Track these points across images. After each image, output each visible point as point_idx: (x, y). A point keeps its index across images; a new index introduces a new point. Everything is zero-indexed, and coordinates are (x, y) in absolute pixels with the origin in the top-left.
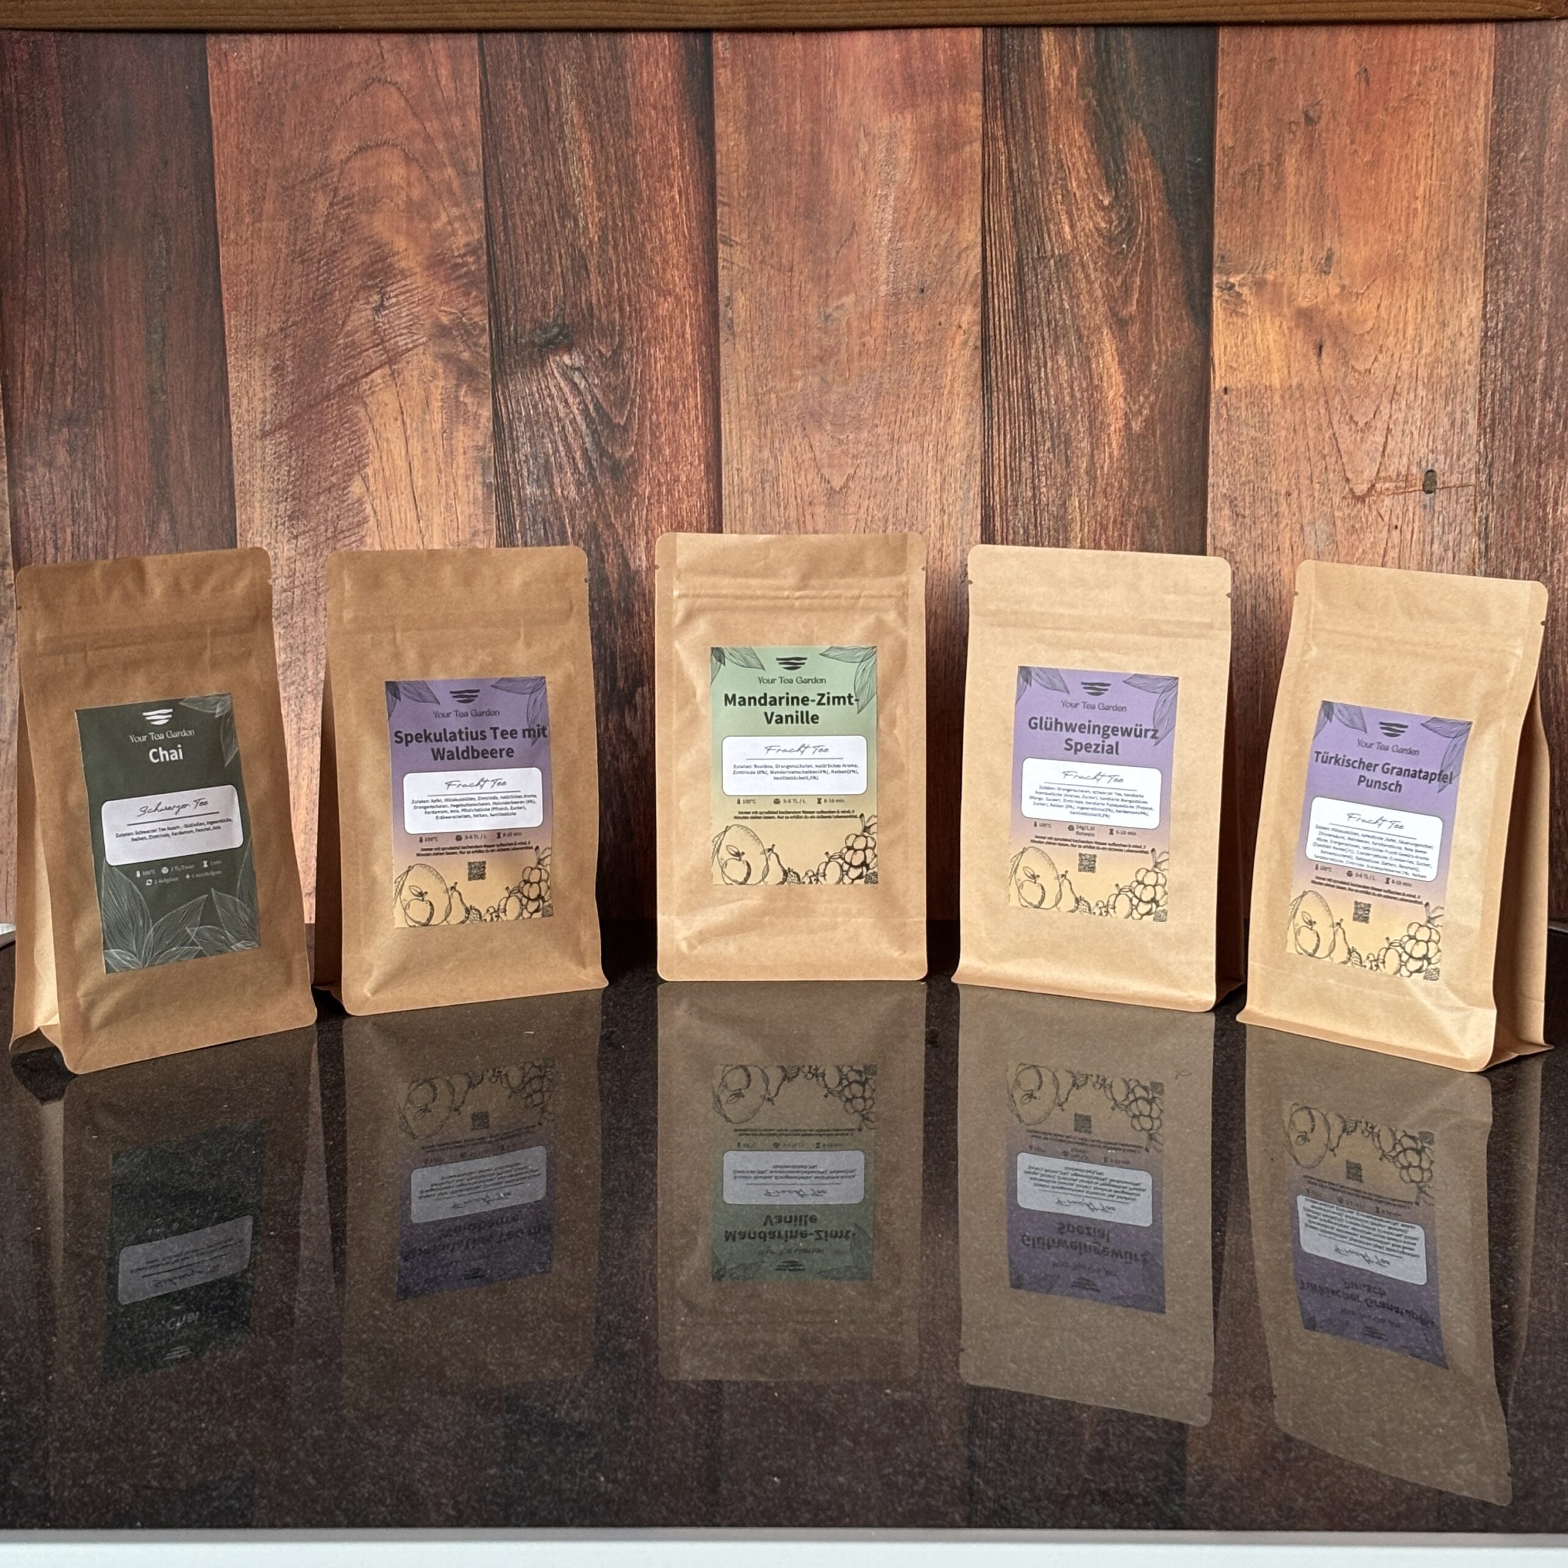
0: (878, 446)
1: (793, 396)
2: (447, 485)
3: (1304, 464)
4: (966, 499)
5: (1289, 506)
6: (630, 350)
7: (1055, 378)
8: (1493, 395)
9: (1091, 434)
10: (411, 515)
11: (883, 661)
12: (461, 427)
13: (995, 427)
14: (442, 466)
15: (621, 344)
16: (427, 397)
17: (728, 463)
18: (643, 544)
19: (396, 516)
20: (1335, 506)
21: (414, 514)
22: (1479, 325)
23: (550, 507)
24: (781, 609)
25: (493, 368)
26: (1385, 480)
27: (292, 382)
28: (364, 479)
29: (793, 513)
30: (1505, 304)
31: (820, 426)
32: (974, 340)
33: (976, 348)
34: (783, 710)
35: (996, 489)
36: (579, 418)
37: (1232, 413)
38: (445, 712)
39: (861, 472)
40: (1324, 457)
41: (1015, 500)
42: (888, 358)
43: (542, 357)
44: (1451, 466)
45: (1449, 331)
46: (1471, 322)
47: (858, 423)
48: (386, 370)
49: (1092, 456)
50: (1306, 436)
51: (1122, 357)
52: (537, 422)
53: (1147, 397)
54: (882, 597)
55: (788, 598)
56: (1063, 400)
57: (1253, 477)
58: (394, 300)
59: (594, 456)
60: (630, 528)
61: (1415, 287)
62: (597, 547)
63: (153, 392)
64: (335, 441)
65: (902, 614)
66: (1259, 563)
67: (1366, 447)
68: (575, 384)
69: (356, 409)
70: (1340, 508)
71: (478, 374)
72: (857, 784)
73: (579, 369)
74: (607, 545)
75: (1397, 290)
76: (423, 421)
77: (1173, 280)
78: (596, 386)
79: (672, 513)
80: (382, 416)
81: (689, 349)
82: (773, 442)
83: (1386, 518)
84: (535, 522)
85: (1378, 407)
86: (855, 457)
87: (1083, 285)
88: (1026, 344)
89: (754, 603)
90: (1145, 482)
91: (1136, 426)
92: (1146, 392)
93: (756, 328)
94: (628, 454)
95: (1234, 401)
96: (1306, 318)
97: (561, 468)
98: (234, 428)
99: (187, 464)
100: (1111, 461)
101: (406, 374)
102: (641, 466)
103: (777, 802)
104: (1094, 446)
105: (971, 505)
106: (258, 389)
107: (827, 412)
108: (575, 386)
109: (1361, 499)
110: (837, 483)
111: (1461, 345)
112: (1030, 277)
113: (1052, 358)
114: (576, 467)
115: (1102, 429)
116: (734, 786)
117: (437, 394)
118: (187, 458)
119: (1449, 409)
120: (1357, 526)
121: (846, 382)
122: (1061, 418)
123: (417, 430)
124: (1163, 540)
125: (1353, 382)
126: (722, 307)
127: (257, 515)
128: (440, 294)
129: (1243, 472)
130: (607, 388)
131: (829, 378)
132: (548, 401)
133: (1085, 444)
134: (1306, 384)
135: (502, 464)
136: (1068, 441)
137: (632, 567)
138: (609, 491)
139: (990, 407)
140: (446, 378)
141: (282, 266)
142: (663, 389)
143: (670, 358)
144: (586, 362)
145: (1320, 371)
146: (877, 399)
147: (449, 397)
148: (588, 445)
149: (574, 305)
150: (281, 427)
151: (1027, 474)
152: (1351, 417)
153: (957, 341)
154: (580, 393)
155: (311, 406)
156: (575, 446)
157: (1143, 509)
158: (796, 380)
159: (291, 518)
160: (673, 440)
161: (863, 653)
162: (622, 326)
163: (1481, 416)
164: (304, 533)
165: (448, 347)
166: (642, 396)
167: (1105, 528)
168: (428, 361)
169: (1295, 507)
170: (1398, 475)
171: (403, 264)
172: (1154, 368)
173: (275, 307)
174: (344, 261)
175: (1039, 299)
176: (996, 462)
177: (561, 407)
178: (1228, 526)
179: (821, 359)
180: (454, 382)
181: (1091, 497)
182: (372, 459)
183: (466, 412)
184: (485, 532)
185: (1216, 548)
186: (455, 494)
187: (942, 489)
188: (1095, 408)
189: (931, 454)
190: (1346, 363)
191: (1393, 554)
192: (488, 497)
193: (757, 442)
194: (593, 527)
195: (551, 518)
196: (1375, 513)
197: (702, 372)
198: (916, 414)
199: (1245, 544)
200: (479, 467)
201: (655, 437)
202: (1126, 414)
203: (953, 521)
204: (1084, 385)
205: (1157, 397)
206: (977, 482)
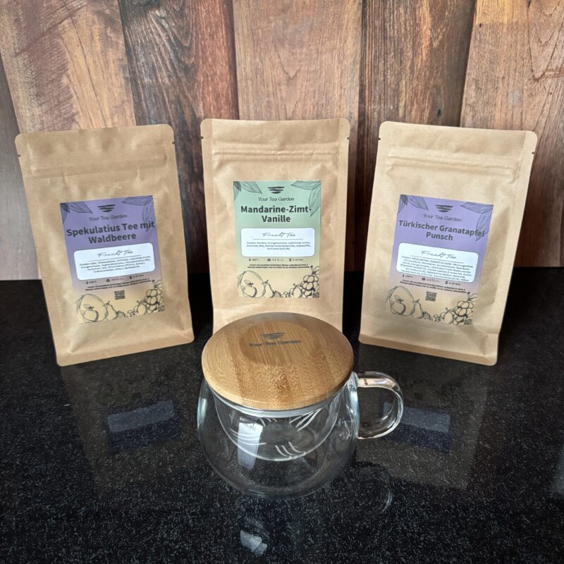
0: (311, 55)
1: (270, 31)
2: (107, 78)
3: (513, 63)
4: (352, 81)
5: (503, 84)
6: (189, 8)
7: (398, 20)
9: (413, 49)
10: (93, 94)
11: (324, 189)
12: (111, 49)
13: (367, 46)
14: (104, 69)
15: (184, 4)
16: (92, 34)
17: (239, 64)
18: (201, 105)
19: (85, 94)
20: (525, 84)
21: (94, 93)
23: (157, 88)
24: (270, 160)
25: (121, 17)
26: (552, 70)
27: (25, 27)
28: (68, 76)
31: (283, 46)
33: (360, 4)
34: (272, 215)
35: (367, 76)
37: (482, 37)
38: (96, 217)
39: (303, 69)
40: (523, 60)
41: (375, 82)
42: (316, 10)
43: (145, 12)
47: (302, 44)
48: (69, 20)
49: (413, 60)
50: (516, 49)
51: (431, 7)
52: (146, 46)
53: (442, 29)
54: (325, 154)
55: (274, 155)
56: (401, 31)
57: (488, 70)
59: (176, 63)
60: (195, 98)
62: (181, 106)
64: (51, 57)
65: (336, 163)
66: (486, 111)
67: (544, 54)
68: (163, 26)
69: (58, 40)
70: (527, 85)
71: (115, 21)
72: (310, 251)
73: (164, 18)
74: (185, 106)
76: (92, 46)
78: (173, 27)
79: (214, 90)
80: (71, 44)
81: (218, 6)
82: (260, 54)
83: (547, 89)
84: (150, 96)
85: (553, 34)
86: (300, 61)
88: (385, 2)
89: (256, 157)
90: (437, 73)
91: (435, 44)
92: (442, 26)
94: (191, 62)
95: (484, 31)
97: (160, 69)
98: (2, 52)
100: (422, 63)
101: (79, 22)
102: (198, 68)
103: (269, 260)
104: (415, 54)
105: (355, 85)
106: (9, 32)
107: (287, 39)
109: (537, 80)
110: (292, 74)
113: (397, 9)
114: (167, 69)
115: (419, 47)
116: (247, 252)
117: (96, 33)
120: (533, 93)
121: (296, 23)
122: (399, 41)
123: (89, 51)
124: (443, 101)
125: (543, 21)
127: (20, 95)
129: (484, 68)
130: (179, 28)
131: (288, 20)
132: (151, 35)
133: (410, 54)
134: (520, 21)
135: (132, 67)
136: (402, 53)
137: (197, 115)
138: (184, 80)
139: (365, 35)
140: (100, 24)
142: (206, 28)
143: (209, 11)
144: (167, 14)
145: (528, 15)
146: (310, 31)
147: (102, 34)
148: (172, 58)
150: (23, 50)
151: (381, 69)
152: (539, 39)
154: (166, 30)
155: (36, 40)
156: (166, 58)
157: (435, 86)
158: (271, 22)
159: (37, 95)
160: (212, 54)
161: (313, 185)
164: (44, 103)
165: (98, 7)
166: (196, 32)
167: (416, 95)
168: (90, 15)
169: (506, 85)
170: (557, 68)
172: (447, 14)
176: (367, 63)
177: (157, 38)
178: (473, 94)
179: (283, 11)
180: (104, 26)
181: (411, 81)
182: (70, 66)
183: (112, 41)
184: (128, 101)
185: (466, 104)
186: (112, 83)
187: (341, 77)
188: (416, 35)
189: (336, 59)
190: (541, 11)
191: (548, 106)
192: (127, 84)
193: (253, 54)
194: (178, 97)
195: (158, 94)
196: (542, 87)
197: (225, 18)
198: (329, 39)
199: (480, 103)
200: (121, 69)
201: (204, 53)
202: (431, 38)
203: (346, 93)
204: (412, 23)
205: (447, 29)
206: (358, 73)
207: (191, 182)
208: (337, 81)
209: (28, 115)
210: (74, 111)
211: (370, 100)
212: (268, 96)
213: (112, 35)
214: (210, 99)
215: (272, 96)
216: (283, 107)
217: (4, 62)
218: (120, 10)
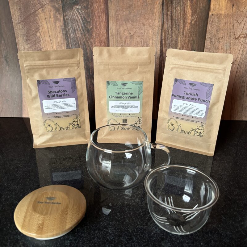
0: (140, 26)
1: (123, 15)
2: (56, 34)
3: (226, 31)
4: (158, 37)
5: (222, 40)
6: (90, 5)
7: (177, 12)
9: (183, 24)
10: (49, 40)
12: (57, 22)
14: (54, 30)
15: (88, 4)
16: (50, 15)
17: (110, 29)
19: (46, 40)
23: (76, 38)
25: (63, 9)
26: (243, 34)
27: (23, 12)
28: (40, 32)
29: (123, 40)
31: (129, 22)
32: (161, 3)
33: (161, 5)
35: (164, 35)
36: (80, 20)
37: (213, 20)
39: (137, 32)
40: (231, 30)
41: (167, 38)
42: (143, 7)
43: (72, 6)
47: (136, 21)
48: (41, 9)
49: (183, 29)
50: (227, 25)
51: (191, 7)
52: (72, 21)
53: (196, 16)
56: (178, 17)
59: (84, 28)
60: (91, 43)
62: (85, 46)
64: (33, 24)
67: (240, 27)
69: (36, 17)
70: (232, 40)
71: (60, 10)
73: (80, 9)
74: (87, 46)
76: (50, 20)
78: (84, 13)
79: (100, 40)
80: (42, 19)
81: (102, 5)
82: (119, 25)
83: (241, 43)
84: (73, 41)
85: (243, 19)
86: (136, 28)
88: (172, 4)
90: (194, 34)
91: (193, 23)
93: (116, 0)
94: (90, 28)
95: (214, 17)
97: (77, 30)
98: (13, 21)
99: (5, 29)
100: (187, 30)
101: (45, 10)
102: (93, 30)
104: (184, 26)
105: (158, 39)
107: (130, 19)
108: (79, 13)
109: (237, 39)
110: (132, 34)
113: (177, 7)
114: (80, 30)
115: (186, 23)
117: (52, 14)
120: (235, 44)
121: (134, 12)
122: (178, 21)
123: (49, 22)
124: (196, 46)
125: (239, 13)
127: (20, 40)
129: (214, 33)
130: (86, 13)
131: (131, 11)
132: (74, 16)
133: (182, 26)
134: (229, 13)
135: (66, 29)
136: (179, 25)
138: (87, 35)
139: (163, 18)
140: (54, 11)
142: (97, 14)
143: (98, 7)
144: (81, 8)
145: (232, 11)
146: (140, 16)
147: (54, 15)
148: (83, 26)
150: (22, 21)
151: (170, 32)
152: (237, 21)
153: (157, 3)
155: (27, 17)
156: (80, 26)
157: (193, 40)
158: (124, 12)
159: (26, 40)
160: (99, 24)
164: (29, 43)
165: (53, 4)
166: (93, 15)
167: (185, 44)
168: (50, 7)
170: (245, 34)
172: (198, 10)
176: (164, 30)
177: (77, 17)
178: (209, 44)
179: (129, 7)
180: (55, 12)
181: (183, 38)
182: (41, 28)
183: (58, 18)
184: (64, 43)
185: (206, 48)
186: (57, 36)
187: (153, 35)
188: (185, 18)
189: (151, 28)
190: (238, 9)
191: (241, 50)
192: (63, 36)
193: (116, 25)
194: (84, 42)
195: (76, 41)
196: (239, 42)
197: (105, 10)
198: (148, 19)
199: (212, 48)
200: (62, 30)
201: (96, 24)
202: (191, 20)
203: (155, 42)
204: (183, 13)
205: (198, 16)
206: (160, 34)
207: (88, 79)
208: (151, 37)
209: (23, 48)
210: (41, 47)
211: (165, 46)
212: (122, 43)
215: (124, 43)
217: (14, 26)
218: (62, 6)
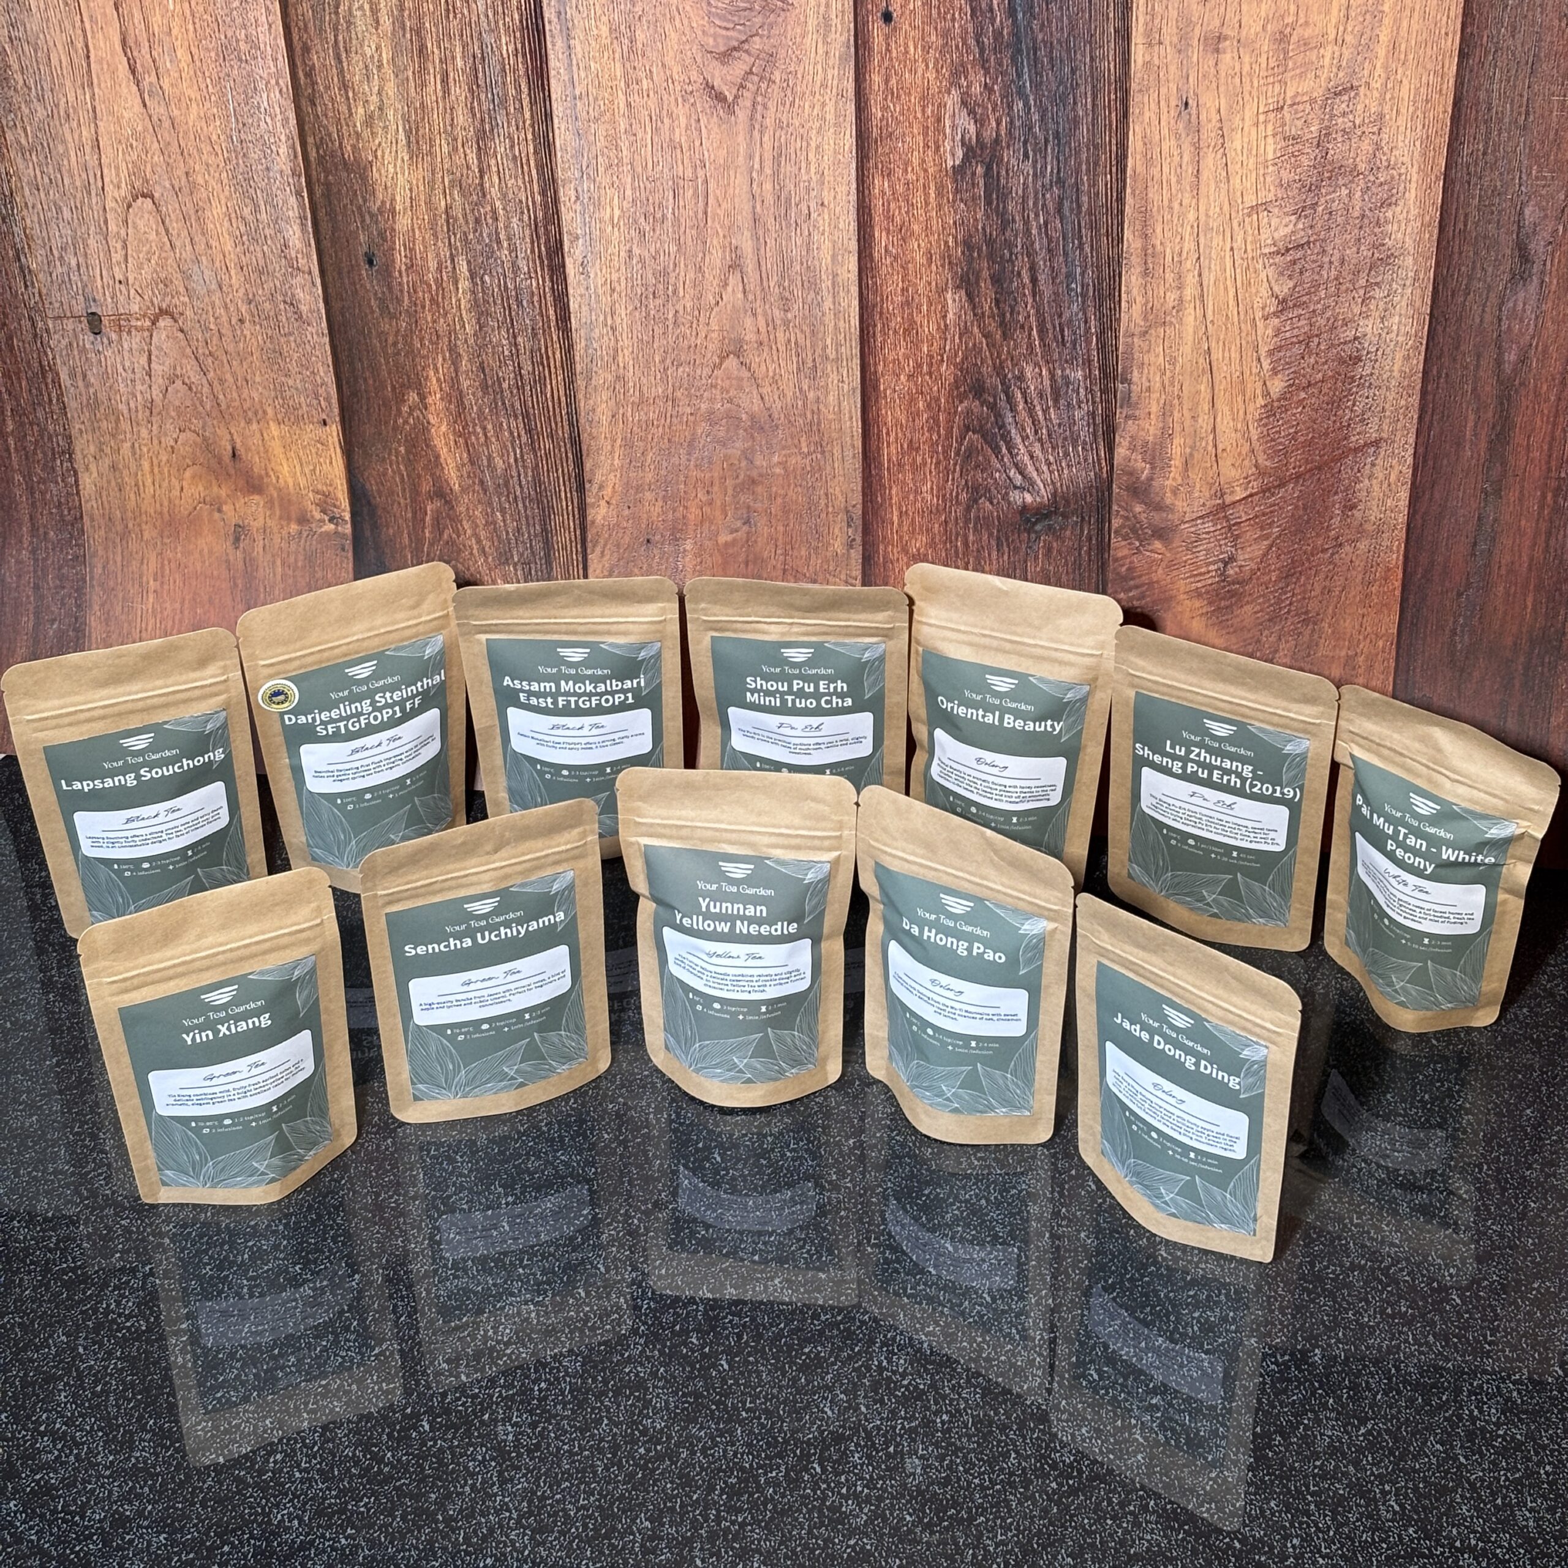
0: (689, 396)
1: (784, 448)
2: (1172, 384)
3: (231, 349)
4: (589, 339)
5: (238, 310)
6: (958, 503)
7: (506, 446)
8: (50, 400)
9: (461, 392)
10: (1217, 356)
12: (1151, 438)
13: (563, 404)
15: (968, 509)
16: (1187, 470)
17: (854, 390)
18: (950, 316)
19: (1235, 355)
20: (189, 306)
21: (1214, 357)
22: (79, 465)
23: (1056, 356)
25: (1111, 495)
27: (1336, 493)
28: (1267, 394)
29: (781, 336)
30: (57, 483)
31: (752, 417)
32: (592, 491)
33: (590, 481)
35: (557, 346)
36: (1019, 440)
37: (315, 402)
39: (707, 371)
40: (211, 354)
41: (535, 334)
42: (682, 478)
43: (1056, 502)
44: (76, 337)
45: (108, 461)
46: (87, 469)
47: (711, 418)
48: (1228, 499)
49: (456, 371)
50: (234, 374)
51: (437, 463)
52: (1065, 439)
56: (494, 426)
57: (282, 340)
58: (1212, 568)
59: (1002, 403)
60: (965, 332)
61: (148, 506)
62: (1002, 315)
63: (1498, 493)
64: (1296, 432)
66: (260, 255)
67: (169, 360)
68: (1021, 473)
69: (1268, 463)
70: (184, 304)
71: (1127, 489)
73: (1016, 487)
74: (992, 316)
75: (166, 503)
76: (1193, 448)
77: (391, 531)
78: (998, 470)
79: (916, 345)
80: (1240, 454)
81: (895, 500)
82: (805, 405)
83: (132, 292)
84: (1074, 343)
85: (165, 396)
86: (714, 386)
87: (483, 534)
88: (537, 481)
90: (395, 344)
91: (413, 397)
92: (407, 428)
93: (823, 516)
94: (965, 404)
95: (314, 412)
96: (253, 485)
97: (1041, 395)
98: (1411, 451)
99: (1472, 417)
100: (435, 365)
101: (1207, 495)
102: (950, 392)
104: (454, 382)
105: (583, 331)
106: (1376, 488)
107: (746, 430)
110: (732, 362)
111: (92, 448)
112: (538, 546)
113: (510, 466)
114: (1024, 393)
115: (449, 395)
117: (1175, 472)
118: (1470, 424)
119: (92, 391)
120: (161, 286)
121: (727, 458)
122: (495, 410)
123: (1202, 439)
124: (368, 286)
125: (194, 421)
126: (859, 540)
127: (1399, 363)
128: (1160, 571)
129: (293, 345)
130: (985, 467)
131: (744, 464)
132: (1051, 459)
133: (465, 384)
134: (243, 424)
135: (1107, 401)
136: (484, 387)
137: (963, 292)
138: (987, 369)
139: (571, 424)
140: (1163, 487)
141: (1330, 611)
142: (924, 463)
143: (916, 492)
144: (1007, 494)
145: (230, 433)
146: (693, 440)
147: (1163, 468)
148: (1009, 415)
149: (1016, 551)
150: (1356, 450)
151: (525, 358)
152: (190, 389)
153: (610, 490)
154: (1016, 465)
155: (1319, 468)
156: (1023, 415)
157: (394, 316)
158: (779, 463)
159: (1359, 359)
160: (914, 415)
162: (966, 527)
163: (57, 381)
164: (1345, 343)
165: (1156, 517)
166: (947, 458)
167: (434, 301)
168: (1180, 505)
169: (232, 307)
170: (129, 332)
171: (1197, 604)
172: (402, 449)
173: (1345, 568)
174: (1262, 611)
175: (528, 524)
176: (559, 372)
177: (1038, 452)
178: (300, 294)
179: (753, 482)
180: (1154, 483)
181: (452, 331)
183: (1144, 453)
184: (1132, 335)
185: (310, 273)
186: (1163, 374)
187: (616, 350)
188: (459, 417)
189: (631, 384)
190: (205, 439)
191: (117, 257)
192: (1128, 371)
193: (821, 406)
194: (1007, 336)
195: (1054, 345)
196: (146, 298)
197: (881, 478)
198: (649, 424)
200: (1134, 398)
201: (934, 418)
202: (426, 408)
203: (602, 318)
204: (473, 438)
205: (395, 422)
206: (577, 354)
208: (626, 341)
210: (1275, 321)
211: (542, 297)
212: (786, 323)
213: (1140, 465)
214: (929, 327)
215: (778, 322)
216: (751, 297)
217: (1414, 430)
218: (1110, 507)
